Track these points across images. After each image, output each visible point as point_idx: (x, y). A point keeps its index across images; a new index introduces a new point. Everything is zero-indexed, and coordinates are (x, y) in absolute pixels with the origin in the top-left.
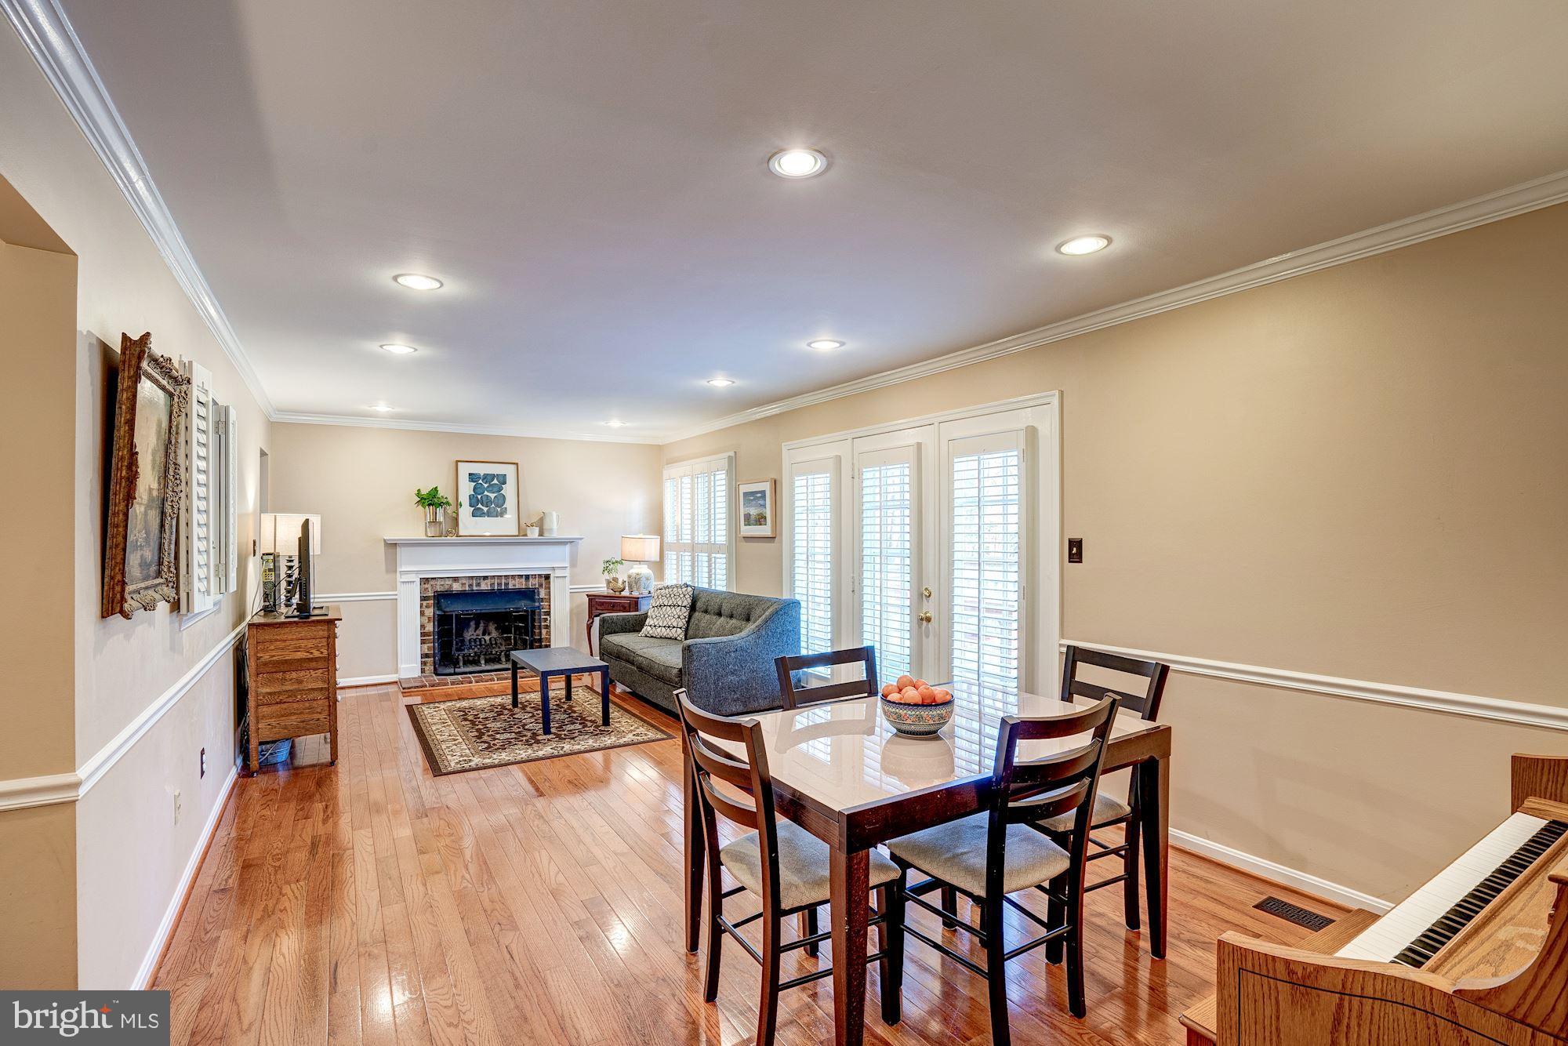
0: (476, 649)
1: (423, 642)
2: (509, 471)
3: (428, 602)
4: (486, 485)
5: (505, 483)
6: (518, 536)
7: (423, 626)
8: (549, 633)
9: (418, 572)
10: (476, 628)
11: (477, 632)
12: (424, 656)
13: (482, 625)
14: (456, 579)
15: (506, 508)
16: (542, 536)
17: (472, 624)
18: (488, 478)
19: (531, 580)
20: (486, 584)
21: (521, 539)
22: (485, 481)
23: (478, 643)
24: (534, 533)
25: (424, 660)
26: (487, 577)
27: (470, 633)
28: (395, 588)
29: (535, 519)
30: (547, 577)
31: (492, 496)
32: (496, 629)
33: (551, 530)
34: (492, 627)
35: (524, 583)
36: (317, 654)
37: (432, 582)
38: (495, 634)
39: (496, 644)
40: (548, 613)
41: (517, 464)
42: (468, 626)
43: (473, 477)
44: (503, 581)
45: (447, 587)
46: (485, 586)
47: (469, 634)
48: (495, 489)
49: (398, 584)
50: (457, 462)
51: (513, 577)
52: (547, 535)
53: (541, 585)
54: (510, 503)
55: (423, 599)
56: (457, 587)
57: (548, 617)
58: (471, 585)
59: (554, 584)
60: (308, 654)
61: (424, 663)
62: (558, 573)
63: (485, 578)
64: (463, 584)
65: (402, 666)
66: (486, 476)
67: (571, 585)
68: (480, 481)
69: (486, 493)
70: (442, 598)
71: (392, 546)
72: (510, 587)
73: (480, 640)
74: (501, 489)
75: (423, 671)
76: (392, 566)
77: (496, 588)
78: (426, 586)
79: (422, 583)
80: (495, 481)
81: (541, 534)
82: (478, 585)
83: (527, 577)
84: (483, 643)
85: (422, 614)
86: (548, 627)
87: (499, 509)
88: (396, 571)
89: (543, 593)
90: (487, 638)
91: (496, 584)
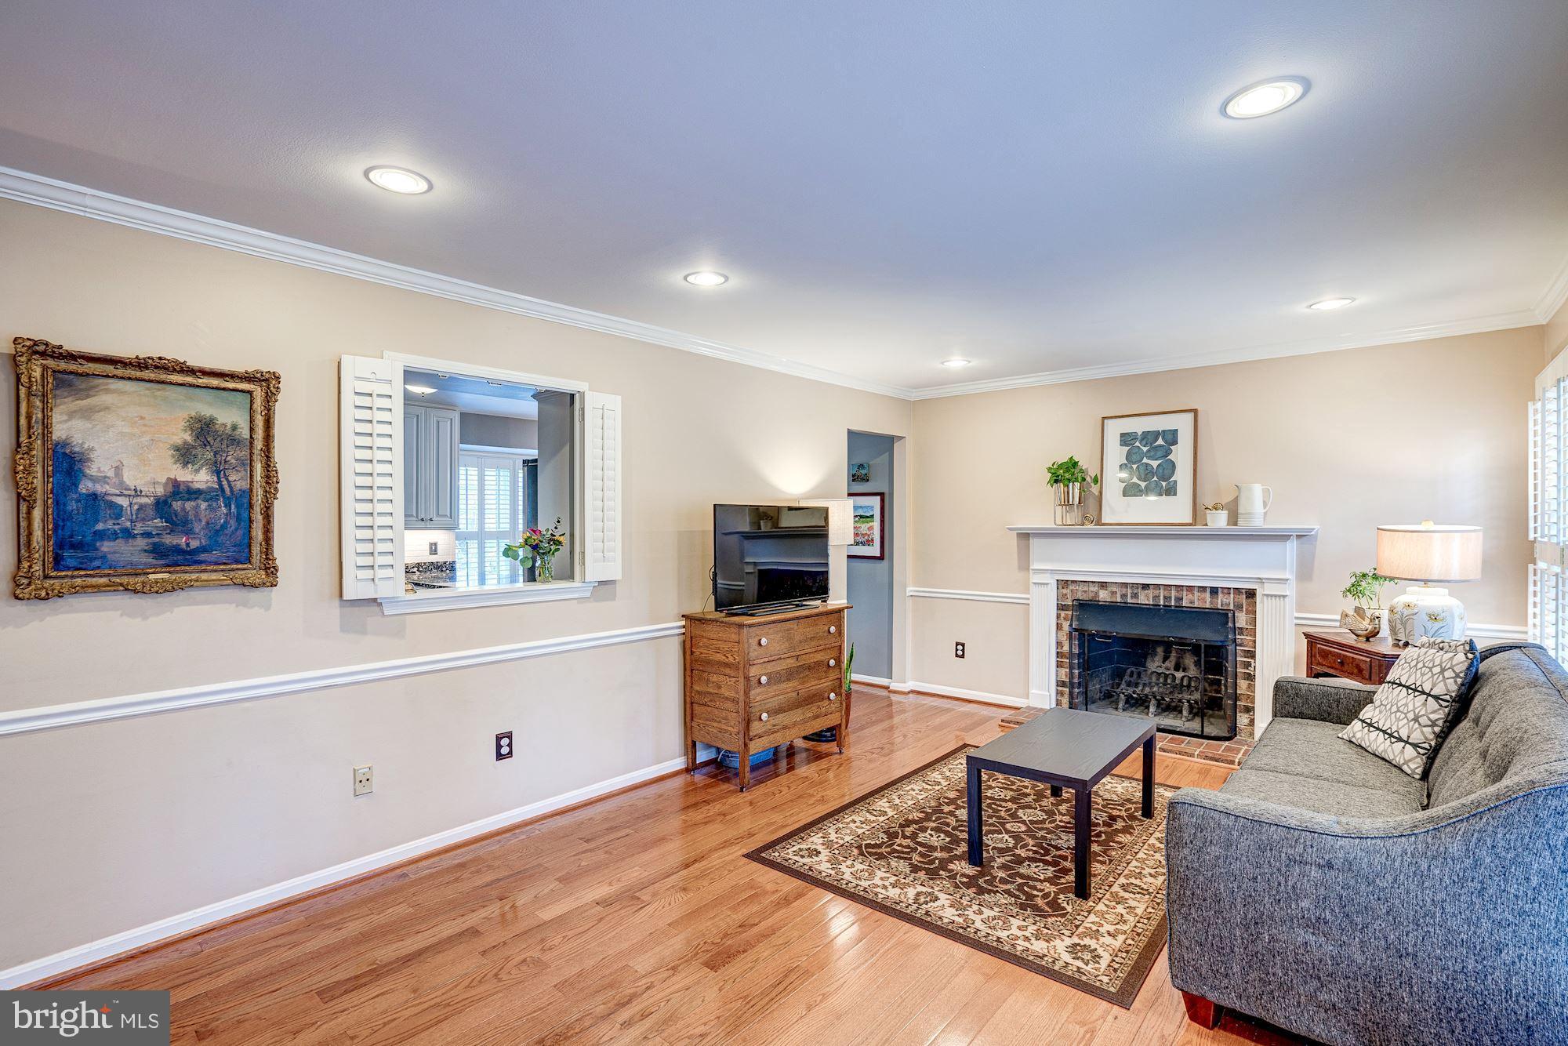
0: (1155, 689)
1: (1059, 665)
2: (1182, 424)
3: (1067, 612)
4: (1145, 449)
5: (1175, 442)
6: (1190, 525)
7: (1059, 644)
8: (1252, 687)
9: (1052, 571)
10: (1165, 659)
11: (1167, 664)
12: (1060, 683)
13: (1174, 654)
14: (1103, 585)
15: (1175, 482)
16: (1236, 524)
17: (1160, 650)
18: (1149, 437)
19: (1220, 595)
20: (1147, 596)
21: (1198, 529)
22: (1144, 442)
23: (1161, 680)
24: (1219, 520)
25: (1060, 689)
26: (1148, 585)
27: (1157, 664)
28: (1027, 591)
29: (1226, 499)
30: (1251, 594)
31: (1155, 464)
32: (1197, 664)
33: (1250, 515)
34: (1189, 661)
35: (1208, 600)
36: (731, 659)
37: (1072, 587)
38: (1193, 671)
39: (1189, 686)
40: (1252, 655)
41: (1195, 411)
42: (1155, 654)
43: (1126, 439)
44: (1173, 594)
45: (1090, 596)
46: (1144, 599)
47: (1155, 665)
48: (1160, 454)
49: (1032, 587)
50: (1104, 418)
51: (1190, 588)
52: (1242, 524)
53: (1239, 607)
54: (1183, 477)
55: (1061, 607)
56: (1104, 596)
57: (1253, 661)
58: (1124, 596)
59: (1262, 606)
60: (724, 658)
61: (1060, 693)
62: (1269, 589)
63: (1145, 587)
64: (1114, 593)
65: (1033, 691)
66: (1145, 434)
67: (1298, 611)
68: (1137, 444)
69: (1145, 460)
70: (1085, 607)
71: (1025, 536)
72: (1185, 603)
73: (1166, 676)
74: (1168, 452)
75: (1058, 703)
76: (1024, 564)
77: (1162, 603)
78: (1065, 591)
79: (1060, 587)
80: (1160, 442)
81: (1233, 519)
82: (1135, 596)
83: (1214, 591)
84: (1169, 681)
85: (1059, 627)
86: (1250, 677)
87: (1164, 484)
88: (1028, 569)
89: (1242, 620)
90: (1179, 675)
91: (1162, 597)
